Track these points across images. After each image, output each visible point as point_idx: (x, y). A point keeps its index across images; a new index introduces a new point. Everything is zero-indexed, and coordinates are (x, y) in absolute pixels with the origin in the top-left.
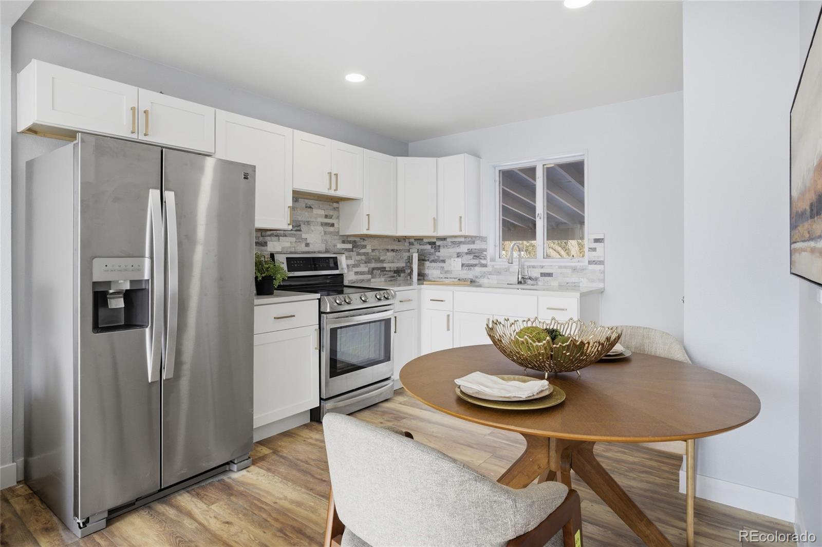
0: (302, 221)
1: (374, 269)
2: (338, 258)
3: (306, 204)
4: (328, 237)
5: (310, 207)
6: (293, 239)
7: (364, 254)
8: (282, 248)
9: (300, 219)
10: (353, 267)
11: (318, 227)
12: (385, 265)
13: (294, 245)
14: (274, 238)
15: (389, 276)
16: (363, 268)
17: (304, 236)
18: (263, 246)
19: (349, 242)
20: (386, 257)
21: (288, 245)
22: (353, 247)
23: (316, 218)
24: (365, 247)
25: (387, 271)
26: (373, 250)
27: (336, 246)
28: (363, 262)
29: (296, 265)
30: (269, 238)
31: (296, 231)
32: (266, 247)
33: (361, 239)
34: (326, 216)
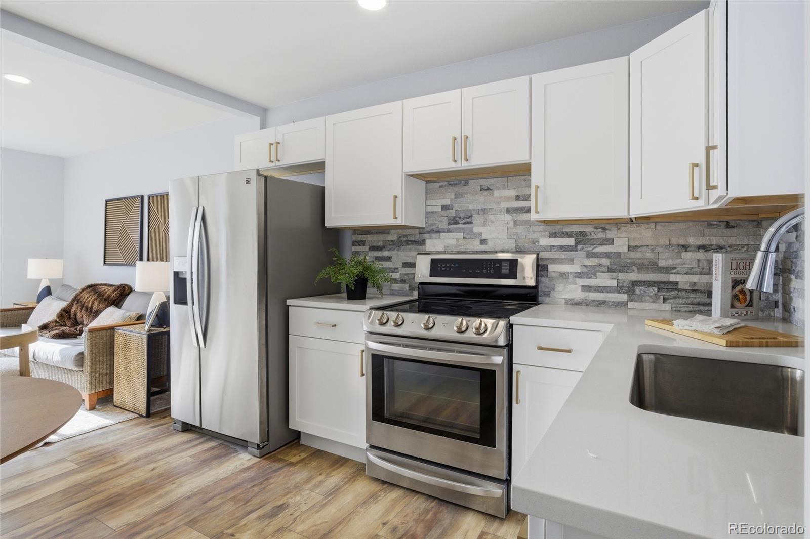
0: (474, 210)
1: (635, 284)
2: (520, 260)
3: (481, 186)
4: (521, 230)
5: (488, 189)
6: (461, 235)
7: (607, 255)
8: (445, 247)
9: (471, 207)
10: (575, 277)
11: (502, 216)
12: (673, 278)
13: (462, 242)
14: (434, 235)
15: (689, 301)
16: (604, 280)
17: (476, 230)
18: (420, 245)
19: (569, 235)
20: (679, 261)
21: (453, 242)
22: (577, 244)
23: (499, 203)
24: (611, 242)
25: (679, 290)
26: (631, 248)
27: (538, 242)
28: (606, 269)
29: (443, 269)
30: (428, 235)
31: (464, 224)
32: (423, 247)
33: (596, 228)
34: (518, 198)
